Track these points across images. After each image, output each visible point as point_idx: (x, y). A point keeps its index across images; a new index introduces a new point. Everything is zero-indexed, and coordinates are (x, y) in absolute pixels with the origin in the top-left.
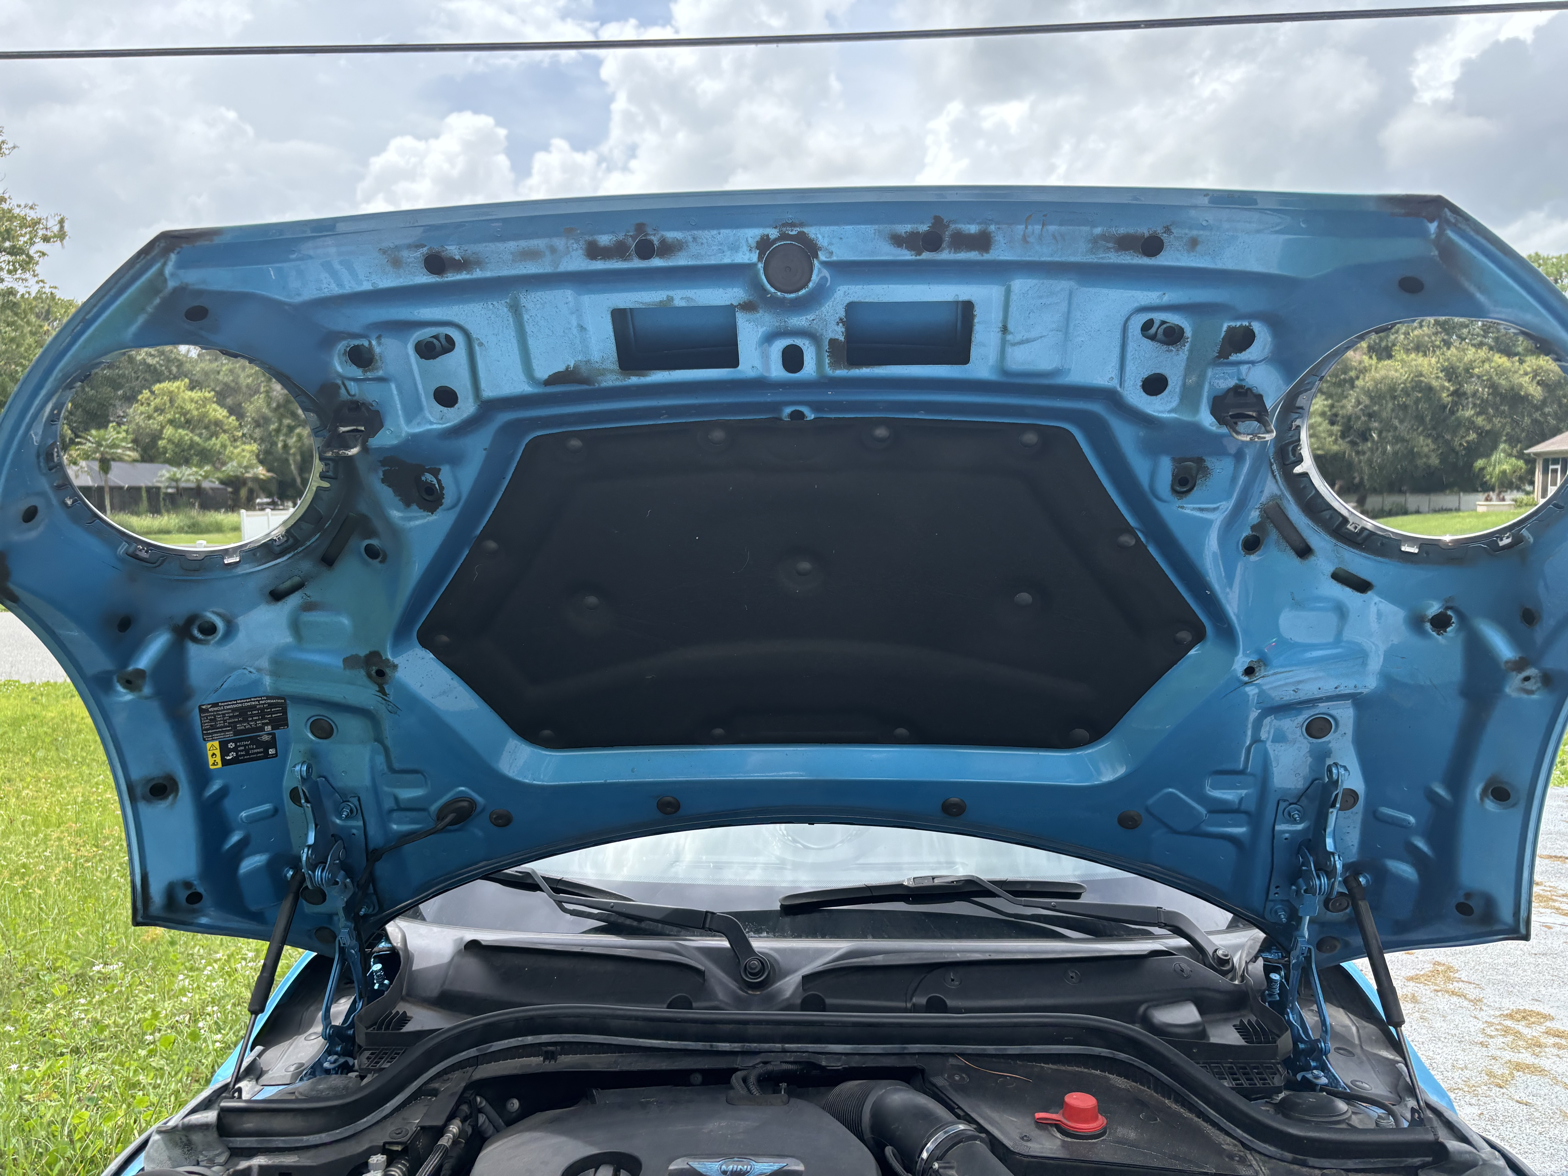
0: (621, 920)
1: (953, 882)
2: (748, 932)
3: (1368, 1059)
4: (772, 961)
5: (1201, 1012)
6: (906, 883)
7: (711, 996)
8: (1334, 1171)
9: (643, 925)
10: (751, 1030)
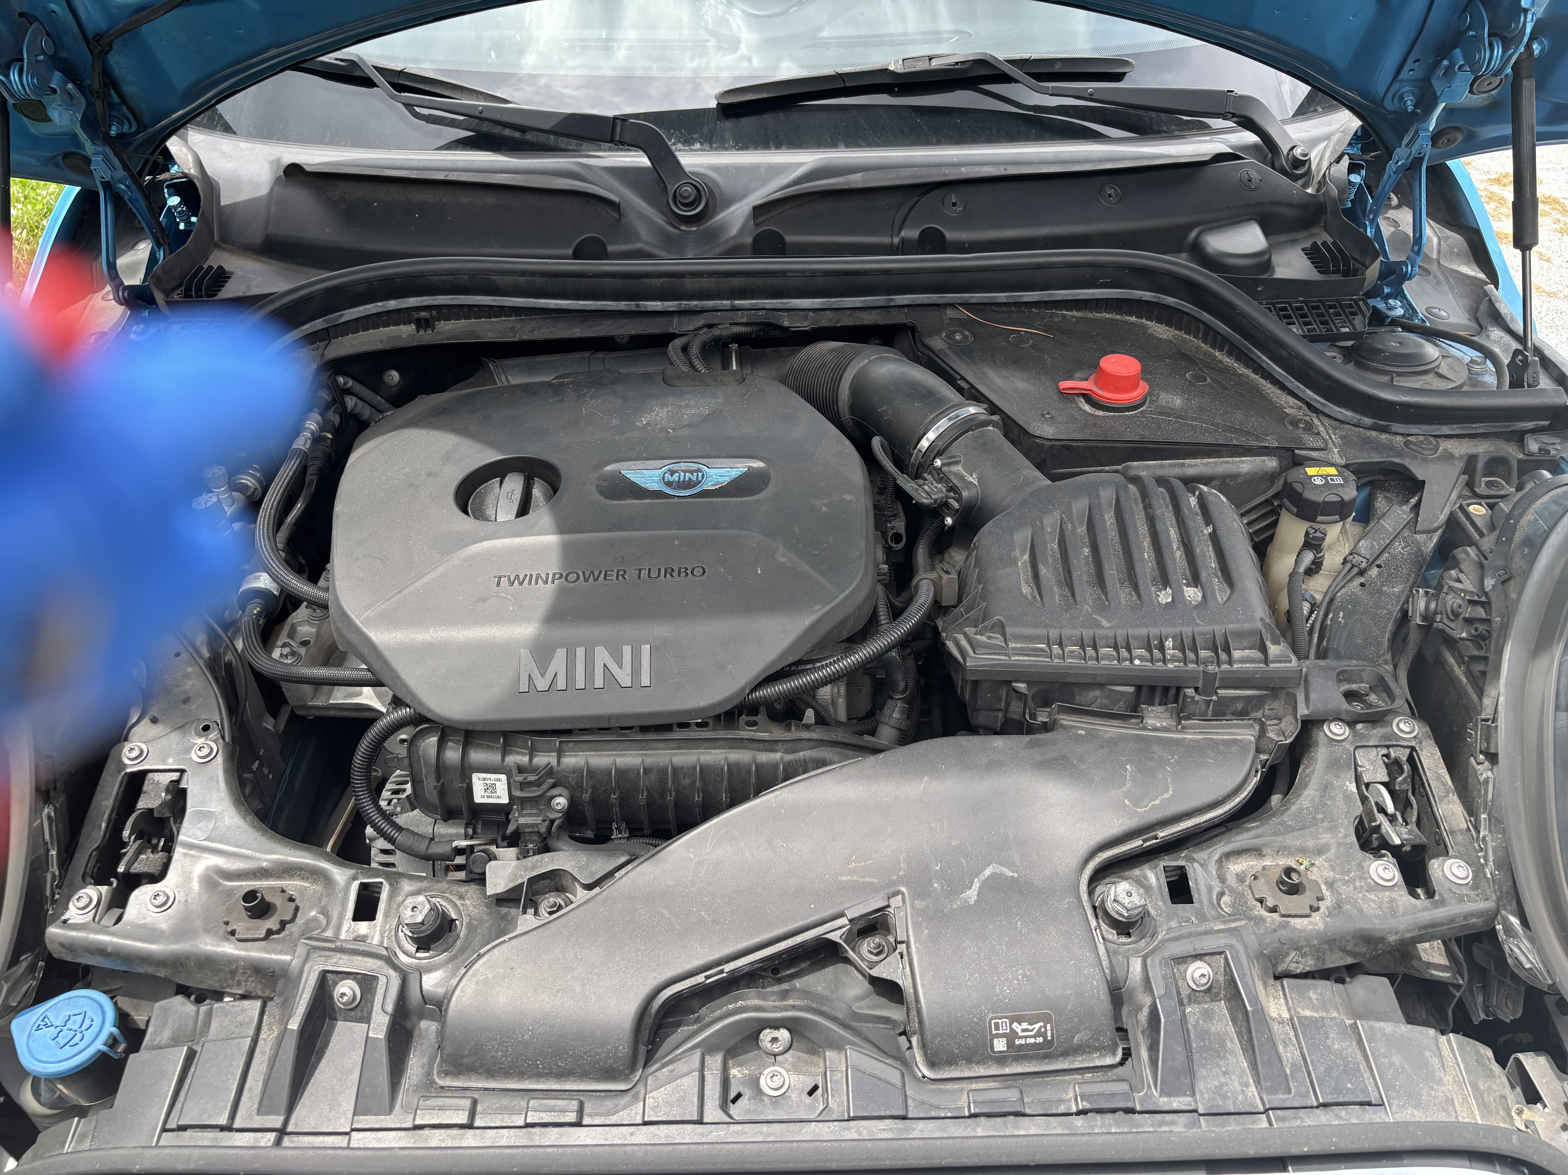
0: (497, 130)
1: (957, 63)
2: (674, 144)
3: (1446, 278)
4: (710, 184)
5: (1267, 233)
6: (892, 68)
7: (630, 235)
8: (1421, 438)
9: (529, 136)
10: (688, 283)
